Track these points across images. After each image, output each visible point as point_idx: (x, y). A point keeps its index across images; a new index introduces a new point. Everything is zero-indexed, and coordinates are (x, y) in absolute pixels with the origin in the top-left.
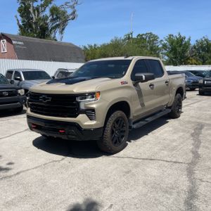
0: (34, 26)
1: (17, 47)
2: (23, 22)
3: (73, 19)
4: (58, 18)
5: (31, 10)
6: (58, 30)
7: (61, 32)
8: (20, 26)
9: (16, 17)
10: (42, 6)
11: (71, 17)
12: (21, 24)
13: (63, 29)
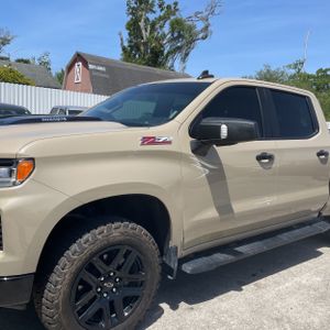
0: (142, 48)
1: (94, 74)
2: (130, 42)
3: (203, 38)
4: (180, 36)
5: (142, 24)
6: (178, 57)
7: (184, 60)
8: (124, 49)
9: (120, 34)
10: (160, 18)
11: (201, 35)
12: (126, 44)
13: (187, 55)
